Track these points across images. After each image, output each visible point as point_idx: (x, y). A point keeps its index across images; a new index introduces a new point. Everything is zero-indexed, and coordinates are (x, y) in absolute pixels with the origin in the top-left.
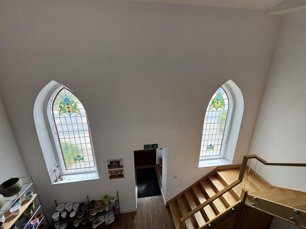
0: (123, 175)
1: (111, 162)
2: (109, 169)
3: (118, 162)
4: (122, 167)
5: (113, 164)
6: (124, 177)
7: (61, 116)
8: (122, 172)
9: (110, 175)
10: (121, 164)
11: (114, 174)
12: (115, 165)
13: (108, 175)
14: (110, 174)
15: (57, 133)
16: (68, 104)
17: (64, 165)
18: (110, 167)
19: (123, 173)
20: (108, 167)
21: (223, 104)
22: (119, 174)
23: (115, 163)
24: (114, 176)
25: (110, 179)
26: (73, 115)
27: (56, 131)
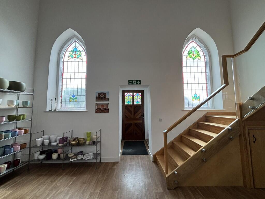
0: (108, 110)
1: (99, 94)
2: (96, 101)
3: (105, 94)
4: (108, 100)
5: (100, 96)
6: (108, 112)
7: (69, 61)
8: (107, 106)
9: (96, 108)
10: (107, 97)
11: (100, 108)
12: (102, 97)
13: (94, 108)
14: (96, 106)
15: (63, 73)
16: (75, 52)
17: (61, 103)
18: (97, 98)
19: (108, 108)
20: (96, 99)
21: (199, 55)
22: (104, 107)
23: (102, 95)
24: (100, 109)
25: (96, 112)
26: (77, 60)
27: (62, 72)
